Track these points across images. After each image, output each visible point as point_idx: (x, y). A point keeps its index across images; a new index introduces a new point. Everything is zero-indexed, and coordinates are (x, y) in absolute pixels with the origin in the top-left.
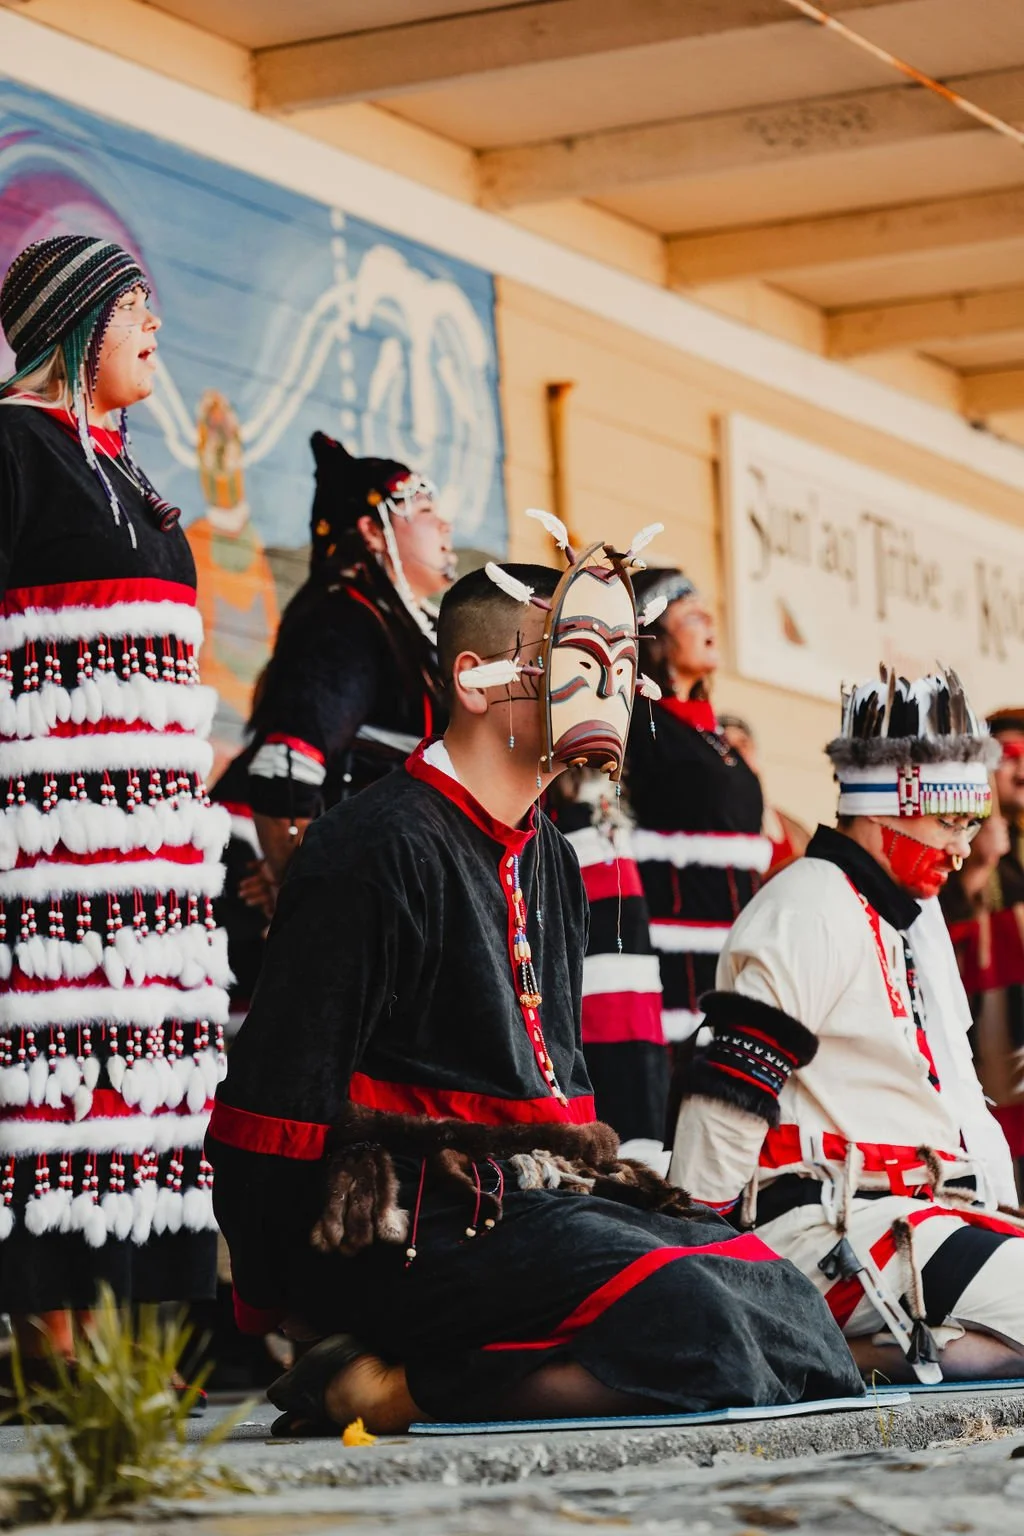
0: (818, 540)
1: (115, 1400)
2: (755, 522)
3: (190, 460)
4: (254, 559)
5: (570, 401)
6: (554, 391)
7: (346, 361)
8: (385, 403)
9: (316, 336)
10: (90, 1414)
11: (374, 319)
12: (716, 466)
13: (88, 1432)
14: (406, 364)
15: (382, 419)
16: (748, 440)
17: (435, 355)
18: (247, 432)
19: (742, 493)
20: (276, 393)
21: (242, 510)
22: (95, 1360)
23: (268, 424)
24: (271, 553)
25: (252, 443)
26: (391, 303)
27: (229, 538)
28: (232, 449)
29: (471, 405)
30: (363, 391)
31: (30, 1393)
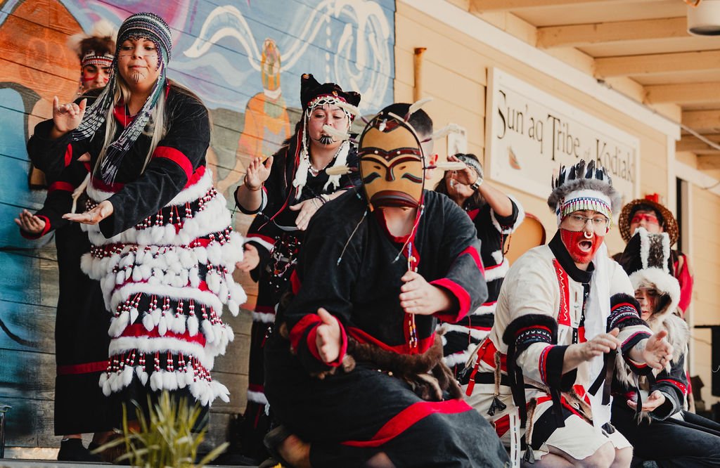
0: (528, 124)
1: (165, 437)
2: (500, 113)
3: (258, 68)
4: (283, 112)
5: (424, 55)
6: (418, 51)
7: (329, 31)
8: (344, 50)
9: (316, 19)
10: (153, 444)
11: (341, 13)
12: (486, 88)
13: (153, 450)
14: (355, 35)
15: (342, 57)
16: (500, 79)
17: (367, 32)
18: (283, 58)
19: (496, 101)
20: (298, 41)
21: (278, 92)
22: (158, 420)
23: (292, 55)
24: (289, 110)
25: (286, 62)
26: (351, 8)
27: (272, 103)
28: (276, 64)
29: (382, 54)
30: (335, 45)
31: (130, 432)
